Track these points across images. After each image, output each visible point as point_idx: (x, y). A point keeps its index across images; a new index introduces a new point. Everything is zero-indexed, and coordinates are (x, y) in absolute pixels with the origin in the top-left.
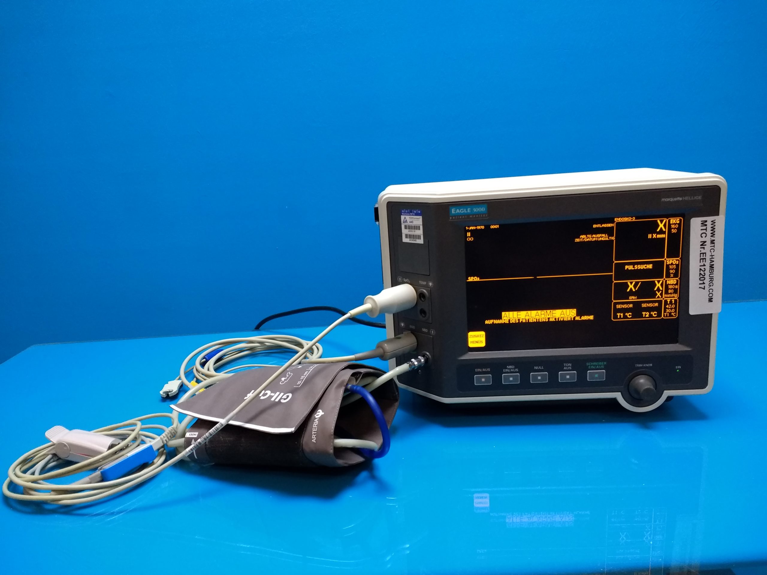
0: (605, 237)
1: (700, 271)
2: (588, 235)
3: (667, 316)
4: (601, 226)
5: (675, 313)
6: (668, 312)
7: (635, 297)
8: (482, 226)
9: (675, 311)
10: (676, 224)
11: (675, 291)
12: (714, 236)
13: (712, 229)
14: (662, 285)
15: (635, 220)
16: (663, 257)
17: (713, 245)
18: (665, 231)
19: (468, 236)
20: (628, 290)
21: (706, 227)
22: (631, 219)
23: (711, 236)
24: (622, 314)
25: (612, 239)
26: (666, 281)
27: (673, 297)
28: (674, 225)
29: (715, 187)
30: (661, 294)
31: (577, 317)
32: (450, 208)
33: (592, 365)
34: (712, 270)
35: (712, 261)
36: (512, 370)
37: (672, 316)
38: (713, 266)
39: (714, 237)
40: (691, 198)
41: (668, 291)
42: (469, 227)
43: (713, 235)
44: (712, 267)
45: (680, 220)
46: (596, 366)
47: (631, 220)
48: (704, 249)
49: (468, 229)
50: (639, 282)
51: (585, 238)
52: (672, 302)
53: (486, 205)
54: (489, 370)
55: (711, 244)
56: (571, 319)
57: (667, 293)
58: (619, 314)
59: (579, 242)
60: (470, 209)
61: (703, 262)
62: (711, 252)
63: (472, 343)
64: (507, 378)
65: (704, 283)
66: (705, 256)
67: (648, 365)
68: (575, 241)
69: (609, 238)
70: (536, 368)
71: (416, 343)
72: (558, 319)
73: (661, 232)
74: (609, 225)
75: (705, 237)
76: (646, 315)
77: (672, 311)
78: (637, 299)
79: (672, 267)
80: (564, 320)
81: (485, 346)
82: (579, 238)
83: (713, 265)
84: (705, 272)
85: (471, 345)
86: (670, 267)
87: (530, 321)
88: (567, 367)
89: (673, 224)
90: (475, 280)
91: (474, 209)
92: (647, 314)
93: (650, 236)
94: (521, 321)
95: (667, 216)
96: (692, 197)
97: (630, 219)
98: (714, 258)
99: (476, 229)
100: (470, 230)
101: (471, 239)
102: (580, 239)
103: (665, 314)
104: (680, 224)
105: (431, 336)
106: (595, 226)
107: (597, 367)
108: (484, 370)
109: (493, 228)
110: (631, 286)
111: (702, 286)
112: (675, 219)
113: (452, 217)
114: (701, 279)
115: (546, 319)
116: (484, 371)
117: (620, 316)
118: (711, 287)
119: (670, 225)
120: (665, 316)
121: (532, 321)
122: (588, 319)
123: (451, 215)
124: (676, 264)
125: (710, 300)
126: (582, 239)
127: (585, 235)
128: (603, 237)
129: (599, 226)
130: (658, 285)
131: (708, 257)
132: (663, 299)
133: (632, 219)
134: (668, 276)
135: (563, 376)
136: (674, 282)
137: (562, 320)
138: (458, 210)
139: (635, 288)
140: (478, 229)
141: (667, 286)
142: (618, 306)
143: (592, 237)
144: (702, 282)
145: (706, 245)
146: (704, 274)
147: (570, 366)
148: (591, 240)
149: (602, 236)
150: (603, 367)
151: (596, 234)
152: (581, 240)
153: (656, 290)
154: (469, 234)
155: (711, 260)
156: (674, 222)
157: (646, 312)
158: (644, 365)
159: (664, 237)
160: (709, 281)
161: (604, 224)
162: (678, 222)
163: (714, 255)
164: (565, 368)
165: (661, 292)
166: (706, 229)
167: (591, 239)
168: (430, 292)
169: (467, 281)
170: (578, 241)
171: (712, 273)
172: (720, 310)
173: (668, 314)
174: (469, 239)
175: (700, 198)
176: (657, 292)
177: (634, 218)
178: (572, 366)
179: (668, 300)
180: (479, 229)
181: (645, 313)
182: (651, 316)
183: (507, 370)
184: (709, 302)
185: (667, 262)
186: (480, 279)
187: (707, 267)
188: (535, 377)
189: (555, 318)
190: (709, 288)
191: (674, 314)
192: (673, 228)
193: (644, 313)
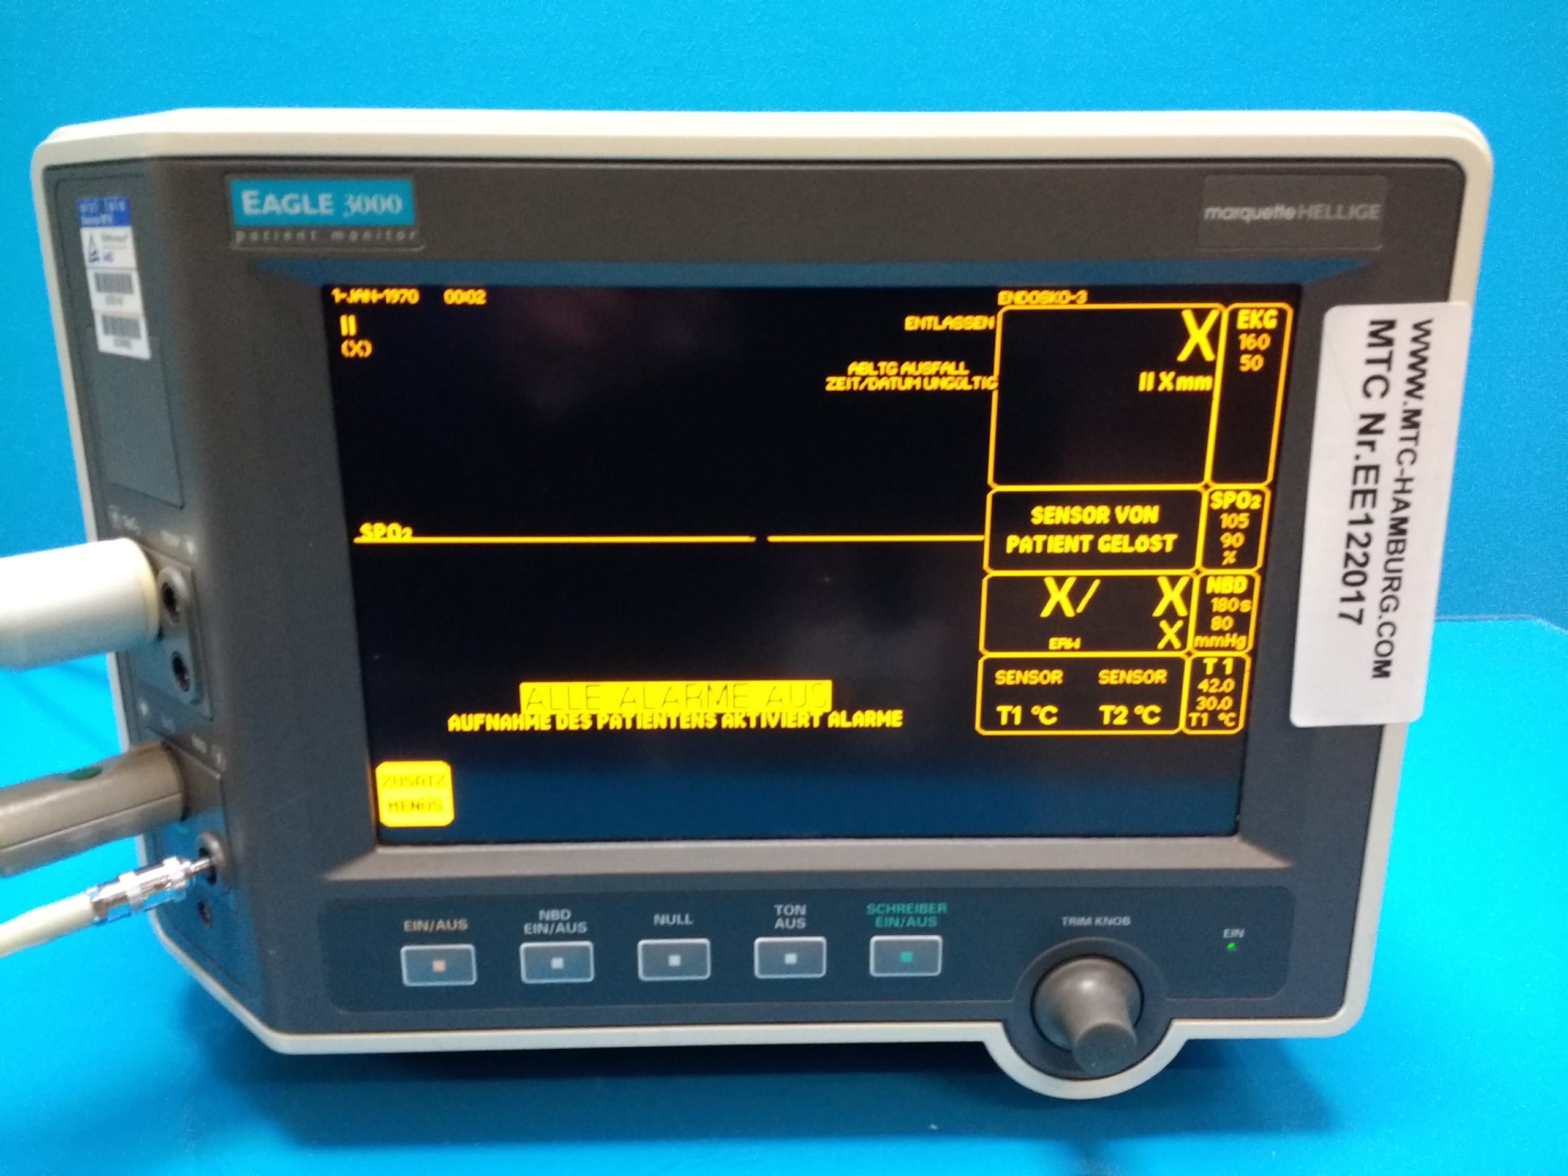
0: (956, 376)
1: (1348, 546)
2: (882, 364)
3: (1199, 726)
4: (940, 323)
5: (1233, 715)
6: (1205, 710)
7: (1074, 640)
8: (409, 287)
9: (1236, 708)
10: (1263, 330)
11: (1241, 623)
12: (1418, 393)
13: (1414, 360)
14: (1186, 595)
15: (1088, 302)
16: (1198, 477)
17: (1411, 433)
18: (1213, 364)
19: (344, 332)
20: (1046, 612)
21: (1391, 353)
22: (1070, 297)
23: (1410, 393)
24: (1018, 711)
25: (983, 387)
26: (1204, 581)
27: (1230, 648)
28: (1253, 335)
29: (1447, 166)
30: (1182, 634)
31: (835, 713)
32: (234, 183)
33: (891, 914)
34: (1397, 542)
35: (1401, 505)
36: (560, 928)
37: (1221, 725)
38: (1403, 526)
39: (1420, 397)
40: (1333, 212)
41: (1210, 624)
42: (346, 289)
43: (1415, 387)
44: (1398, 527)
45: (1281, 316)
46: (907, 920)
47: (1072, 302)
48: (1373, 449)
49: (343, 301)
50: (1090, 580)
51: (867, 376)
52: (1224, 667)
53: (406, 185)
54: (462, 925)
55: (1404, 427)
56: (811, 720)
57: (1204, 628)
58: (1004, 710)
59: (845, 392)
60: (329, 196)
61: (1364, 504)
62: (1400, 463)
63: (394, 807)
64: (540, 960)
65: (1359, 598)
66: (1376, 481)
67: (1111, 922)
68: (829, 388)
69: (971, 382)
70: (661, 920)
71: (178, 797)
72: (758, 719)
73: (1198, 365)
74: (976, 323)
75: (1384, 394)
76: (1113, 716)
77: (1222, 706)
78: (1081, 649)
79: (1233, 521)
80: (783, 725)
81: (453, 823)
82: (843, 372)
83: (1404, 520)
84: (1368, 550)
85: (390, 818)
86: (1226, 520)
87: (639, 726)
88: (787, 921)
89: (1248, 332)
90: (391, 539)
91: (351, 197)
92: (1120, 713)
93: (1146, 381)
94: (605, 722)
95: (1229, 294)
96: (1340, 208)
97: (1064, 297)
98: (1409, 492)
99: (382, 301)
100: (353, 305)
101: (362, 350)
102: (849, 381)
103: (1194, 716)
104: (1276, 335)
105: (218, 776)
106: (912, 323)
107: (911, 922)
108: (441, 925)
109: (454, 305)
110: (1059, 596)
111: (1353, 608)
112: (1258, 309)
113: (248, 230)
114: (1352, 579)
115: (707, 717)
116: (441, 931)
117: (1011, 716)
118: (1388, 617)
119: (1234, 334)
120: (1194, 723)
121: (647, 727)
122: (879, 725)
123: (238, 220)
124: (1247, 510)
125: (1382, 669)
126: (856, 380)
127: (869, 360)
128: (946, 375)
129: (929, 322)
130: (1171, 595)
131: (1386, 487)
132: (1189, 654)
133: (1073, 297)
134: (1214, 558)
135: (773, 955)
136: (1237, 584)
137: (773, 725)
138: (270, 198)
139: (1075, 602)
140: (390, 305)
141: (1206, 599)
142: (1004, 678)
143: (898, 374)
144: (1351, 592)
145: (1380, 432)
146: (1362, 560)
147: (799, 916)
148: (893, 388)
149: (942, 373)
150: (933, 922)
151: (918, 358)
152: (852, 383)
153: (1162, 617)
154: (348, 325)
155: (1399, 501)
156: (1255, 323)
157: (1117, 705)
158: (1098, 921)
159: (1208, 388)
160: (1384, 590)
161: (954, 316)
162: (1271, 324)
163: (1410, 480)
164: (779, 924)
165: (1179, 624)
166: (1388, 361)
167: (894, 379)
168: (192, 580)
169: (358, 540)
170: (840, 387)
171: (1396, 556)
172: (1415, 712)
173: (1205, 716)
174: (350, 349)
175: (1372, 212)
176: (1163, 624)
177: (1083, 295)
178: (808, 917)
179: (1205, 661)
180: (395, 301)
181: (1112, 708)
182: (1135, 721)
183: (538, 928)
184: (1375, 676)
185: (1214, 497)
186: (415, 534)
187: (1380, 531)
188: (657, 958)
189: (743, 716)
190: (1380, 617)
191: (1231, 720)
192: (1246, 351)
193: (1106, 709)
